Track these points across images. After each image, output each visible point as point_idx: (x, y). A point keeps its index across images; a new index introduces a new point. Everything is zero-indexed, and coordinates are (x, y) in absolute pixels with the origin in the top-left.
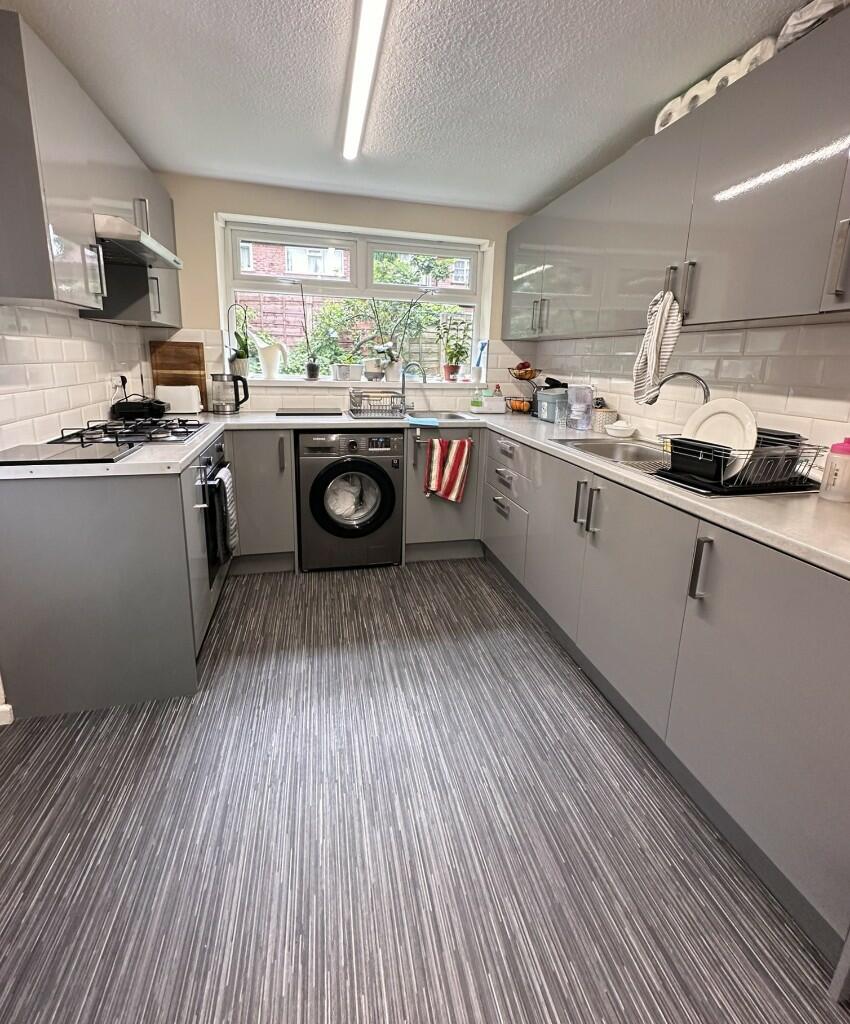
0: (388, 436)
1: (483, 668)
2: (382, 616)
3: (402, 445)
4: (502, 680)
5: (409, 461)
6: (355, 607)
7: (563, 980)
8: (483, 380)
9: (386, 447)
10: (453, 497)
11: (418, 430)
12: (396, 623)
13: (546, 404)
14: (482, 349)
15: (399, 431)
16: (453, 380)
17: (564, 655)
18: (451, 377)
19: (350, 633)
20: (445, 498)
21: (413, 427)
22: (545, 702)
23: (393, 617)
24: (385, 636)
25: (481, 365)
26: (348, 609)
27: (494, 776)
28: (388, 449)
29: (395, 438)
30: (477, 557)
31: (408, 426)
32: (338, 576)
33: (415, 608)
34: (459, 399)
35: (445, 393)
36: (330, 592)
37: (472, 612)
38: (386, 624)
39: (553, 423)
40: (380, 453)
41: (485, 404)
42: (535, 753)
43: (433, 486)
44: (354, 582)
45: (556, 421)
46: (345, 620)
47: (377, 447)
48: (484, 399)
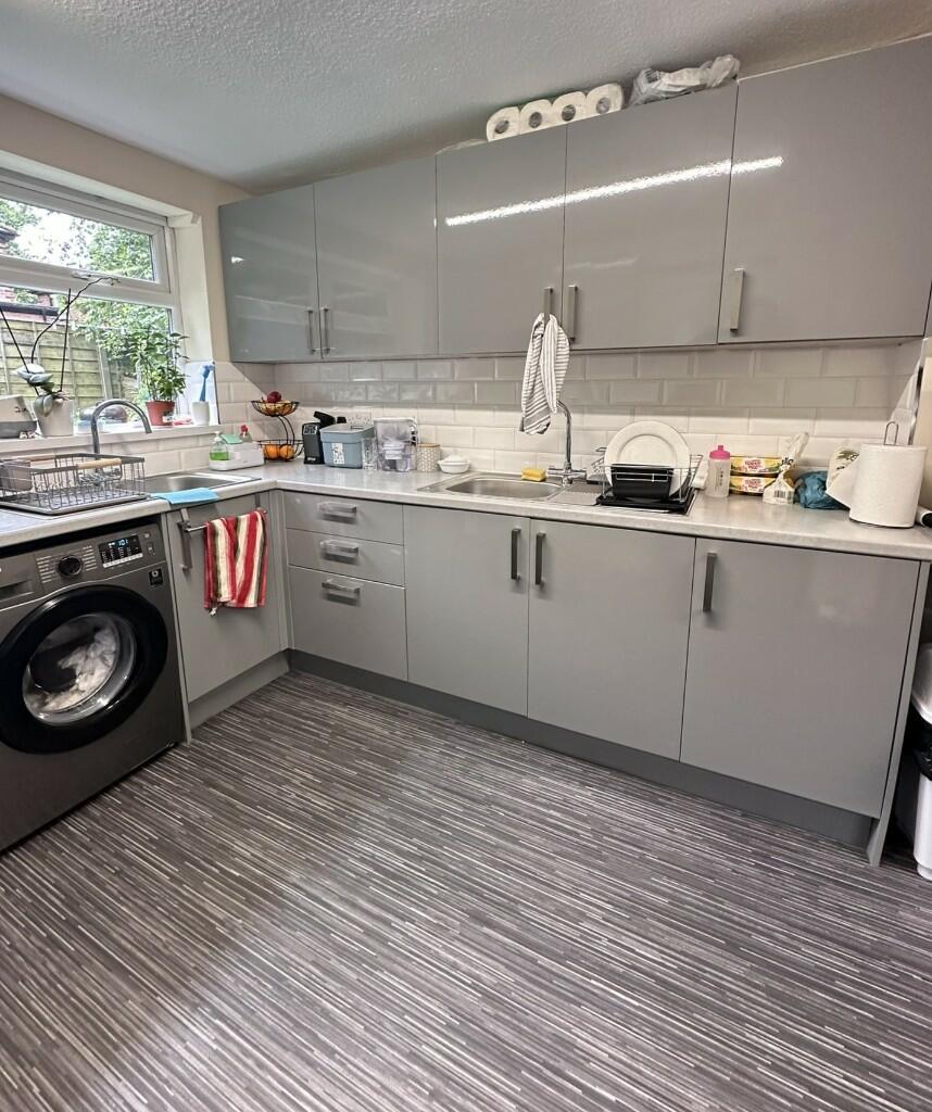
0: (133, 533)
1: (449, 809)
2: (245, 838)
3: (159, 544)
4: (482, 808)
5: (176, 565)
6: (179, 857)
7: (839, 1049)
8: (213, 421)
9: (134, 553)
10: (251, 602)
11: (184, 511)
12: (278, 834)
13: (340, 446)
14: (206, 375)
15: (152, 520)
16: (169, 424)
17: (498, 738)
18: (165, 419)
19: (221, 903)
20: (240, 608)
21: (176, 509)
22: (539, 799)
23: (267, 829)
24: (285, 864)
25: (207, 399)
26: (173, 869)
27: (598, 922)
28: (141, 555)
29: (145, 535)
30: (281, 674)
31: (169, 508)
32: (77, 826)
33: (281, 793)
34: (183, 452)
35: (162, 446)
36: (99, 865)
37: (358, 750)
38: (266, 847)
39: (361, 467)
40: (126, 567)
41: (238, 456)
42: (591, 860)
43: (225, 593)
44: (125, 816)
45: (365, 464)
46: (187, 890)
47: (118, 558)
48: (231, 449)
